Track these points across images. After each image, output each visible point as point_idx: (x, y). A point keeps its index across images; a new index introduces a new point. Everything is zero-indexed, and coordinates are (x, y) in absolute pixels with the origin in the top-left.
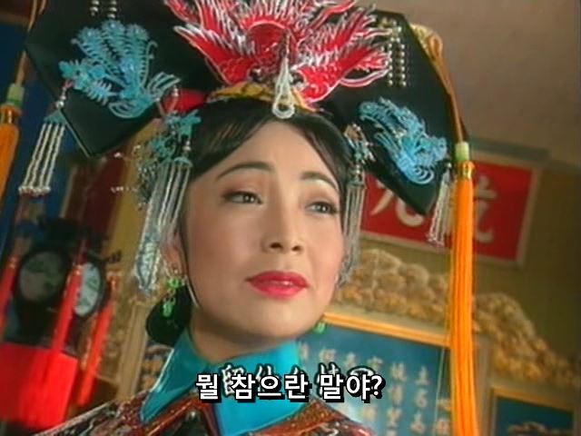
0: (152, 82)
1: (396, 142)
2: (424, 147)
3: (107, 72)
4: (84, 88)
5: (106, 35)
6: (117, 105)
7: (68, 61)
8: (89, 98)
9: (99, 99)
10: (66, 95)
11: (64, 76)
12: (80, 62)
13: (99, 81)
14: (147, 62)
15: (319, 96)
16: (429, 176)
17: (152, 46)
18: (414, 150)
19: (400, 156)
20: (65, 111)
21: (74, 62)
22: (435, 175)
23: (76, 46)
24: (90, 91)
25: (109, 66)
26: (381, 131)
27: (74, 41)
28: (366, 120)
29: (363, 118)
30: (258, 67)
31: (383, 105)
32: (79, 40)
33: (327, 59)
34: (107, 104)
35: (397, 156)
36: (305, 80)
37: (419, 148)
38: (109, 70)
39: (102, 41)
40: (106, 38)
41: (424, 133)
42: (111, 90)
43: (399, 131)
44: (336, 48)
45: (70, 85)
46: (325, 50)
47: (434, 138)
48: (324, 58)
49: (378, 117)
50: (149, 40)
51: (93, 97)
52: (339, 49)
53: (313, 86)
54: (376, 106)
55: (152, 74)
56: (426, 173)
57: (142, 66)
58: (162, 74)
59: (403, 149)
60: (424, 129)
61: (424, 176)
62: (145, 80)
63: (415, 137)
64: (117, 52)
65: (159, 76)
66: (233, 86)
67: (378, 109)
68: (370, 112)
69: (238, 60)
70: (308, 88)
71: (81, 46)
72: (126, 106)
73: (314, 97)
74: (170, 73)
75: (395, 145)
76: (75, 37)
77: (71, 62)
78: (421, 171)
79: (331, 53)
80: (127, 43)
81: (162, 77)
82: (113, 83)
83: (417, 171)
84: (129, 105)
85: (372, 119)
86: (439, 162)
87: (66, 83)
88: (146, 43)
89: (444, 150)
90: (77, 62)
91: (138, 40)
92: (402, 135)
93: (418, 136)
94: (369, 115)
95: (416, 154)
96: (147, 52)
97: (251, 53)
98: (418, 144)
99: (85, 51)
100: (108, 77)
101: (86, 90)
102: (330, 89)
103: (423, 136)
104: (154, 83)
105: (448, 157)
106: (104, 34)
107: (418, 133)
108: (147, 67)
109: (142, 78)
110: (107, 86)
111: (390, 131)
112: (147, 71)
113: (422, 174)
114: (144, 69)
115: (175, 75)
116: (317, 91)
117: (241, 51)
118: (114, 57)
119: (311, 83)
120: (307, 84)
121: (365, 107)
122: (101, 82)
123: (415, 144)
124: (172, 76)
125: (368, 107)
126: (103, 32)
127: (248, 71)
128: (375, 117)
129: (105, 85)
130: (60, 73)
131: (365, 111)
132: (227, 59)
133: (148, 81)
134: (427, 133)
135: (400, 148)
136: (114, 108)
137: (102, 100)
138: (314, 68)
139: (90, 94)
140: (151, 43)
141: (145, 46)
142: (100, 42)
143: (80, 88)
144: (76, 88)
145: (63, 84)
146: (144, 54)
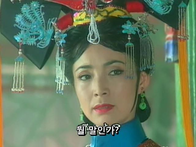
3: (30, 32)
6: (40, 43)
12: (20, 33)
13: (30, 37)
14: (42, 17)
16: (169, 8)
21: (18, 34)
24: (28, 43)
25: (30, 29)
27: (15, 25)
39: (24, 19)
40: (24, 16)
45: (21, 44)
51: (31, 45)
55: (47, 20)
57: (41, 21)
58: (50, 19)
62: (45, 27)
64: (30, 21)
71: (18, 26)
72: (43, 42)
74: (53, 18)
77: (17, 34)
78: (165, 7)
80: (32, 14)
82: (35, 35)
88: (39, 8)
90: (19, 33)
91: (36, 9)
96: (41, 12)
99: (20, 27)
100: (31, 34)
101: (27, 43)
108: (43, 20)
109: (43, 26)
110: (33, 37)
112: (44, 22)
115: (55, 17)
124: (54, 18)
126: (22, 14)
130: (16, 40)
133: (46, 26)
136: (39, 45)
137: (34, 44)
140: (41, 7)
141: (40, 11)
142: (23, 20)
143: (25, 43)
144: (24, 44)
145: (19, 45)
146: (40, 14)
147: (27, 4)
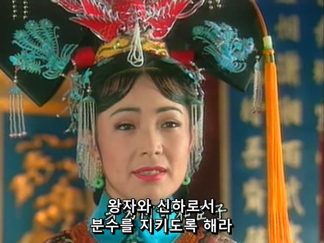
0: (62, 52)
1: (218, 50)
2: (238, 48)
3: (36, 55)
4: (26, 68)
5: (30, 32)
6: (47, 72)
7: (13, 55)
8: (30, 73)
9: (36, 72)
10: (17, 75)
11: (14, 64)
12: (20, 53)
13: (33, 62)
14: (56, 41)
15: (163, 35)
16: (243, 66)
17: (57, 29)
18: (231, 52)
19: (222, 59)
20: (19, 84)
21: (17, 55)
22: (247, 65)
23: (15, 44)
24: (30, 69)
25: (36, 51)
26: (207, 45)
27: (14, 42)
28: (197, 39)
29: (194, 39)
30: (123, 27)
31: (207, 26)
32: (16, 40)
33: (164, 12)
34: (41, 74)
35: (220, 59)
36: (153, 27)
37: (234, 49)
38: (37, 53)
39: (29, 37)
40: (30, 34)
41: (237, 39)
42: (41, 64)
43: (218, 42)
44: (167, 4)
45: (18, 69)
46: (161, 6)
47: (244, 39)
48: (161, 11)
49: (205, 36)
50: (54, 26)
51: (32, 72)
52: (169, 4)
53: (158, 29)
54: (203, 28)
55: (61, 47)
56: (241, 64)
57: (54, 44)
58: (67, 45)
59: (223, 53)
60: (237, 36)
61: (239, 67)
62: (58, 51)
63: (231, 42)
64: (38, 41)
65: (65, 47)
66: (110, 41)
67: (204, 30)
68: (199, 33)
69: (110, 26)
70: (156, 31)
71: (18, 44)
72: (52, 72)
73: (160, 36)
74: (71, 43)
75: (218, 52)
76: (13, 39)
77: (15, 55)
78: (237, 64)
79: (166, 7)
80: (42, 33)
81: (67, 47)
82: (41, 60)
83: (235, 65)
84: (53, 71)
85: (201, 38)
86: (249, 55)
87: (16, 68)
88: (52, 29)
89: (252, 47)
91: (48, 29)
92: (221, 44)
93: (233, 41)
94: (199, 36)
95: (232, 54)
96: (55, 35)
97: (117, 19)
98: (233, 47)
99: (21, 46)
100: (37, 57)
101: (28, 69)
102: (169, 29)
103: (236, 41)
104: (64, 52)
105: (255, 49)
106: (28, 32)
107: (232, 40)
108: (57, 44)
110: (38, 63)
111: (213, 44)
112: (58, 46)
113: (239, 65)
114: (56, 46)
116: (161, 32)
117: (111, 20)
118: (38, 44)
119: (156, 28)
120: (154, 29)
121: (196, 31)
122: (34, 62)
123: (231, 48)
124: (73, 45)
125: (198, 30)
126: (27, 30)
127: (118, 30)
128: (203, 36)
129: (37, 62)
130: (12, 63)
131: (196, 33)
132: (103, 27)
133: (60, 53)
134: (239, 37)
135: (221, 53)
136: (46, 75)
137: (38, 73)
138: (156, 18)
139: (30, 71)
140: (55, 27)
141: (53, 31)
142: (27, 38)
143: (24, 69)
144: (22, 69)
145: (14, 69)
146: (53, 36)
147: (35, 21)
